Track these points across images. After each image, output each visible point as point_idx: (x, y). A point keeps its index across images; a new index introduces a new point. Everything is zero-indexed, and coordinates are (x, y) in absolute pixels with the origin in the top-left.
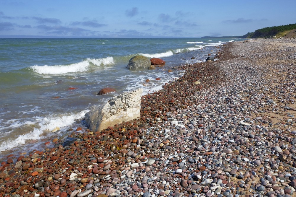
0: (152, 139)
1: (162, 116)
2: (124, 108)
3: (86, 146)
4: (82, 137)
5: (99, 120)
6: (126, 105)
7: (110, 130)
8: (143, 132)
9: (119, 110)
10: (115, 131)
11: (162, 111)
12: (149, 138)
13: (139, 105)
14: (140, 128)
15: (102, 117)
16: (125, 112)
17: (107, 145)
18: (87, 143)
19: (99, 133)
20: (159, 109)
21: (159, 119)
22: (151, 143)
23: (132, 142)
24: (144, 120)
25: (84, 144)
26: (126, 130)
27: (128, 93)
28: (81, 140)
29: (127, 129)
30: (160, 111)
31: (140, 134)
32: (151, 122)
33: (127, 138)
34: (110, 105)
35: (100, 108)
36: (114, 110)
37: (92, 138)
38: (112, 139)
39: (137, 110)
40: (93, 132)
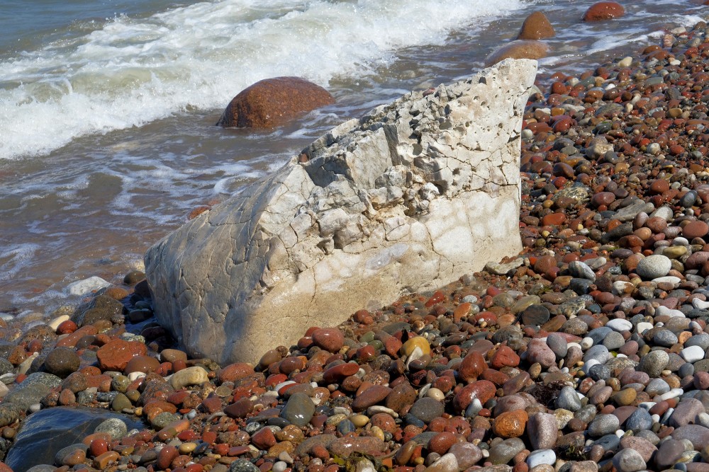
0: (635, 405)
1: (679, 244)
2: (407, 200)
3: (171, 467)
4: (135, 404)
5: (247, 289)
6: (419, 178)
7: (323, 348)
8: (558, 361)
9: (373, 212)
10: (359, 357)
11: (675, 212)
12: (614, 402)
13: (513, 174)
14: (530, 330)
15: (264, 263)
16: (417, 226)
17: (312, 455)
18: (176, 442)
19: (248, 376)
20: (651, 194)
21: (660, 263)
22: (639, 440)
23: (490, 435)
24: (549, 277)
25: (152, 454)
26: (432, 347)
27: (431, 97)
28: (129, 428)
29: (443, 340)
30: (657, 206)
31: (536, 371)
32: (604, 285)
33: (453, 407)
34: (311, 184)
35: (249, 206)
36: (341, 213)
37: (203, 409)
38: (342, 413)
39: (497, 210)
40: (207, 367)
